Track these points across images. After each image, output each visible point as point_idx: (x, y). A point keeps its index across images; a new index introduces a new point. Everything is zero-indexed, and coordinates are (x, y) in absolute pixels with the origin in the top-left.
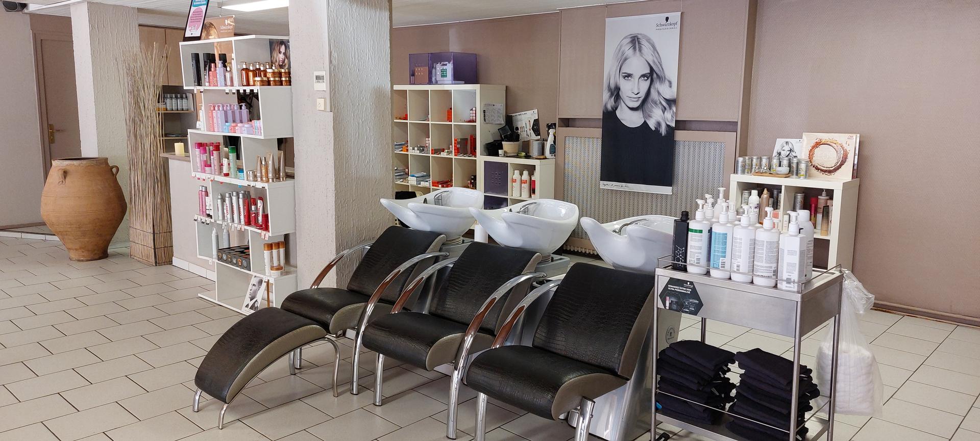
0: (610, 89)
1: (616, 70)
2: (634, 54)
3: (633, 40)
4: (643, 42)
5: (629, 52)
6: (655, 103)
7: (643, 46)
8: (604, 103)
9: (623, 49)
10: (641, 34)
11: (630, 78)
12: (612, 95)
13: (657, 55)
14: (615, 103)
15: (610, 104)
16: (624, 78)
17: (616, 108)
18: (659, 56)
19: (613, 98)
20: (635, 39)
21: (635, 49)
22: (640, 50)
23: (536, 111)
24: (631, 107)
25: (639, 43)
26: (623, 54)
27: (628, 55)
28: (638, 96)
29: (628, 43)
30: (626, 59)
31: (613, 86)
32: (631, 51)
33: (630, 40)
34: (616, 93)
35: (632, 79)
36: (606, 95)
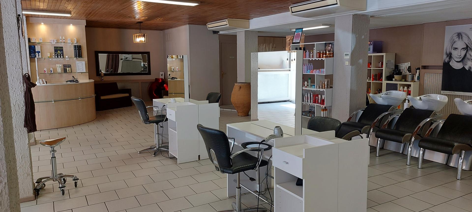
0: (447, 54)
1: (450, 46)
2: (459, 40)
3: (458, 35)
4: (464, 35)
5: (456, 39)
6: (469, 59)
7: (463, 37)
8: (444, 60)
9: (453, 38)
10: (462, 32)
11: (456, 50)
12: (448, 56)
13: (470, 40)
14: (449, 59)
15: (447, 60)
16: (454, 49)
17: (450, 62)
18: (471, 40)
19: (448, 57)
20: (459, 34)
21: (459, 38)
22: (462, 38)
23: (410, 63)
24: (457, 61)
25: (461, 36)
26: (453, 40)
27: (456, 40)
28: (460, 56)
29: (456, 36)
30: (455, 42)
31: (448, 52)
32: (457, 39)
33: (457, 34)
34: (450, 55)
35: (458, 50)
36: (445, 56)
